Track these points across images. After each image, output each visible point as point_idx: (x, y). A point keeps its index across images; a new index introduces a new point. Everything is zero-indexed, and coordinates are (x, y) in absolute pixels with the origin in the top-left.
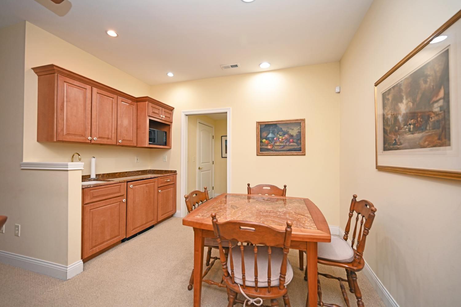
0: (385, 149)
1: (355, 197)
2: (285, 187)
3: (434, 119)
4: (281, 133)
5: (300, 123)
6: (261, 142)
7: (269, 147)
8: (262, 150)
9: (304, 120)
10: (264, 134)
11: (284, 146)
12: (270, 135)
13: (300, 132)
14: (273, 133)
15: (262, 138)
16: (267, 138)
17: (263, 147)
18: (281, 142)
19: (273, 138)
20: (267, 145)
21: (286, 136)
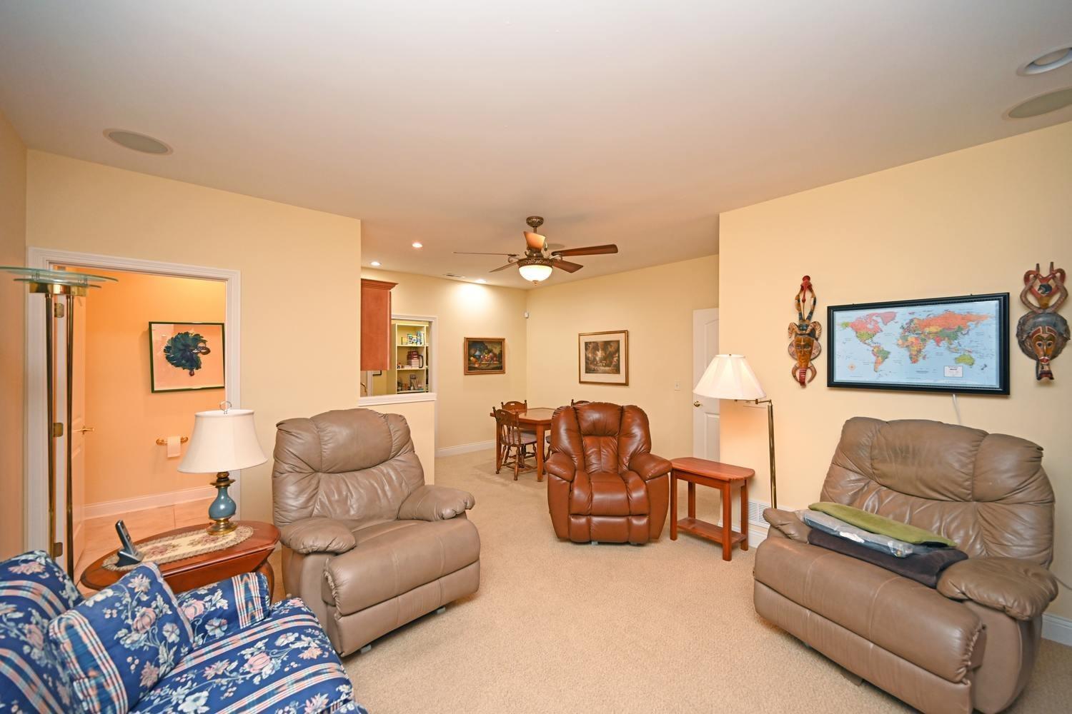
0: (586, 372)
1: (573, 400)
2: (526, 401)
3: (614, 363)
4: (486, 351)
5: (500, 342)
6: (469, 360)
7: (476, 366)
8: (470, 369)
9: (504, 340)
10: (472, 352)
11: (489, 364)
12: (477, 353)
13: (501, 351)
14: (480, 351)
15: (470, 355)
16: (474, 356)
17: (471, 365)
18: (487, 361)
19: (480, 356)
20: (474, 364)
21: (491, 354)
